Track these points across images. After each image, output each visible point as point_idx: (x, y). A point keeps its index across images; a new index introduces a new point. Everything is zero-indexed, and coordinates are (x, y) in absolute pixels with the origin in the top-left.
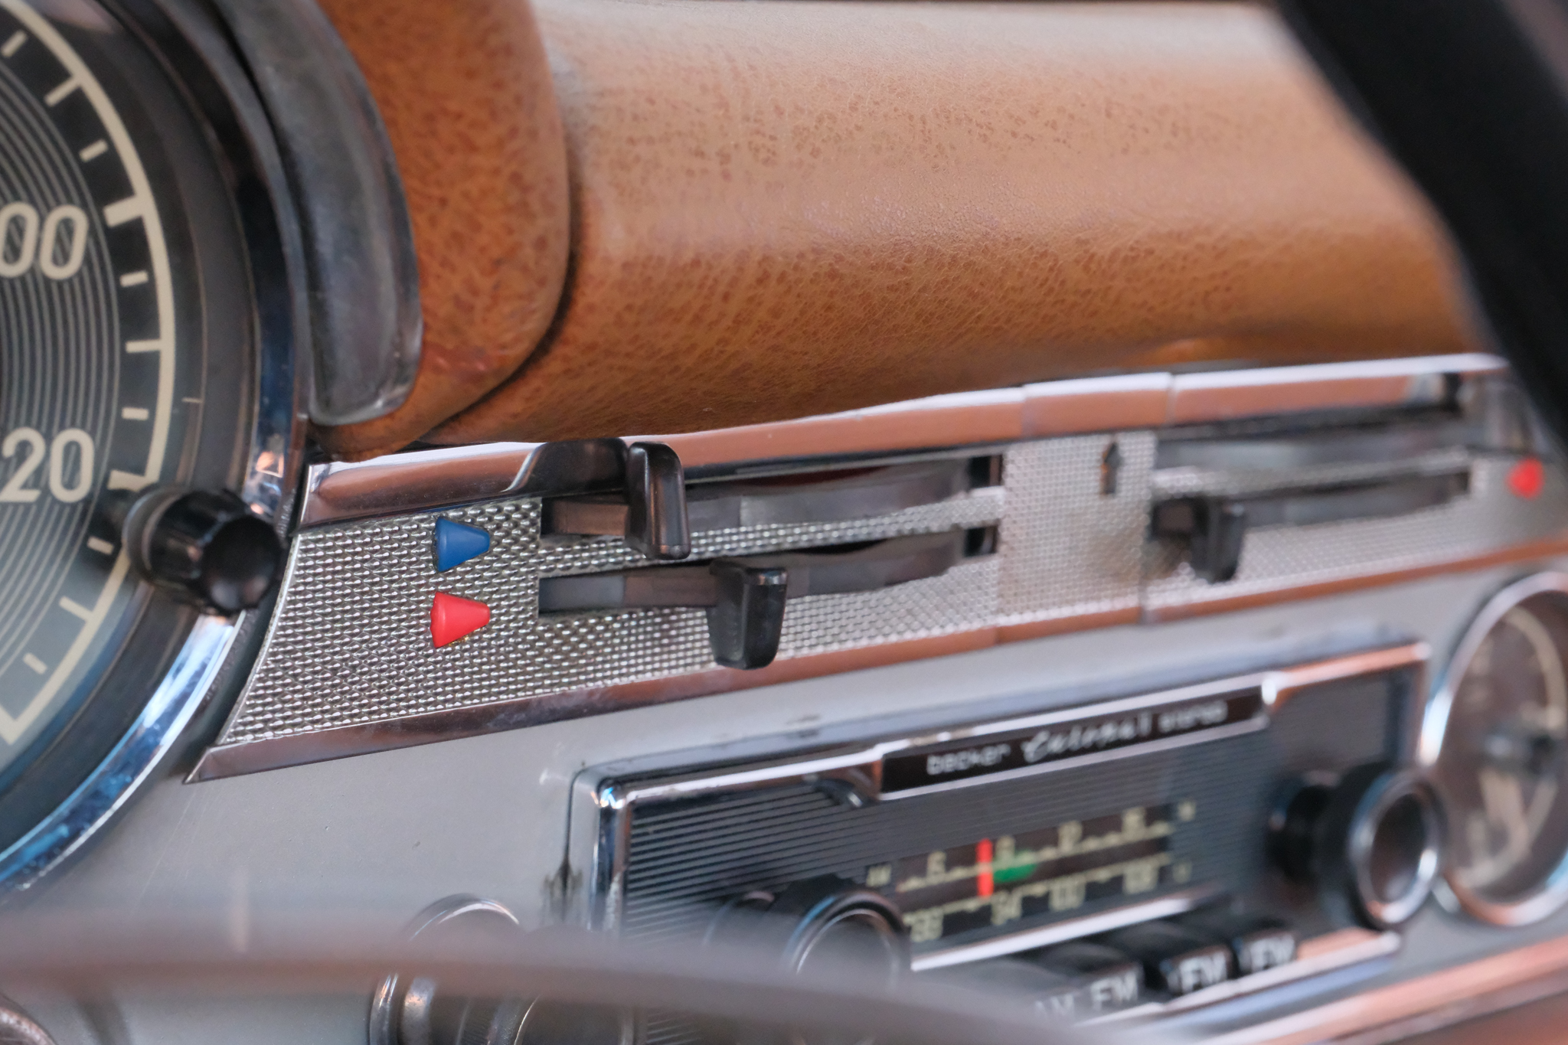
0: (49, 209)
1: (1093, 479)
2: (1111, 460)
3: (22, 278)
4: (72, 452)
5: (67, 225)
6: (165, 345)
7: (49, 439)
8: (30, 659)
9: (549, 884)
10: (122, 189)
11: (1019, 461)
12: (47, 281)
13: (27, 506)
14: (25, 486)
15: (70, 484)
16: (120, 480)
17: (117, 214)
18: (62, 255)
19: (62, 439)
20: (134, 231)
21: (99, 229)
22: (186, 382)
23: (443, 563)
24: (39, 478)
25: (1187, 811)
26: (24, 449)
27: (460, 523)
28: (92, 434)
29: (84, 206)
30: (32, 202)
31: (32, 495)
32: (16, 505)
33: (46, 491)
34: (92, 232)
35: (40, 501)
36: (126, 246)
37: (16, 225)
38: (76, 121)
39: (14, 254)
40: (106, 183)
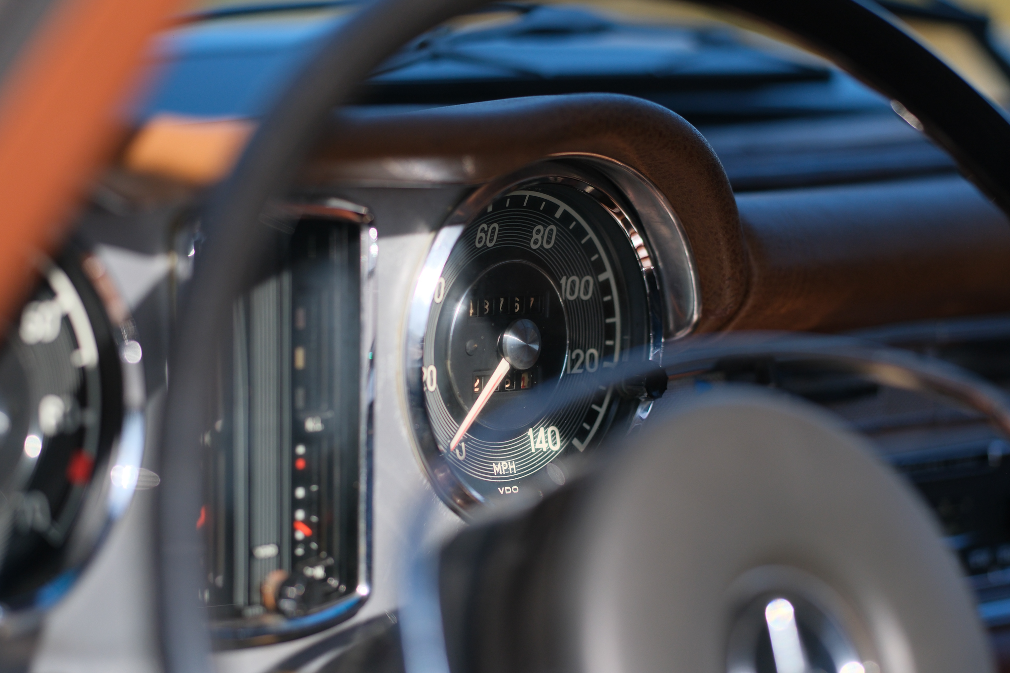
0: (582, 277)
3: (575, 300)
5: (587, 282)
6: (617, 320)
7: (585, 352)
8: (585, 425)
10: (603, 270)
12: (582, 300)
13: (580, 375)
14: (579, 368)
15: (592, 367)
16: (606, 365)
17: (602, 277)
18: (586, 293)
19: (589, 352)
20: (607, 281)
21: (597, 283)
22: (624, 331)
24: (582, 365)
26: (578, 356)
28: (597, 350)
29: (592, 276)
30: (578, 276)
31: (581, 371)
32: (577, 375)
33: (585, 370)
34: (595, 284)
35: (584, 373)
36: (605, 288)
37: (573, 282)
38: (590, 248)
39: (573, 292)
40: (598, 268)
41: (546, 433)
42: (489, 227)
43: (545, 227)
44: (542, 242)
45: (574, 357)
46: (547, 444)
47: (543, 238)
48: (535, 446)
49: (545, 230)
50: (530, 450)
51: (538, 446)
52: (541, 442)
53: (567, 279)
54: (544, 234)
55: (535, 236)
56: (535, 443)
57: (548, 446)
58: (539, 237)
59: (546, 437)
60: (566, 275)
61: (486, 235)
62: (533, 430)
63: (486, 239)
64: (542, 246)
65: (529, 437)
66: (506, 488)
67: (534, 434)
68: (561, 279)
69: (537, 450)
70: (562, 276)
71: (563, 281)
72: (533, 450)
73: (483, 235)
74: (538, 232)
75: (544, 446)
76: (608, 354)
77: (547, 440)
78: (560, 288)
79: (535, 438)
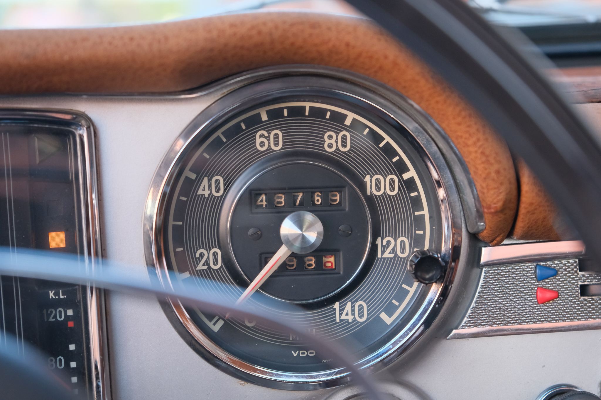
0: (387, 176)
3: (382, 195)
4: (402, 243)
5: (392, 180)
6: (426, 212)
7: (396, 240)
8: (394, 301)
10: (406, 169)
12: (389, 196)
13: (391, 259)
14: (390, 253)
15: (403, 252)
17: (406, 176)
18: (392, 189)
19: (399, 240)
20: (412, 180)
21: (401, 181)
23: (540, 278)
24: (393, 251)
26: (388, 243)
27: (545, 267)
28: (408, 238)
29: (396, 174)
30: (381, 174)
31: (392, 256)
32: (388, 258)
33: (396, 255)
35: (395, 257)
36: (410, 185)
37: (378, 181)
38: (389, 151)
39: (378, 189)
40: (401, 168)
41: (353, 307)
42: (269, 134)
43: (337, 134)
44: (337, 146)
45: (384, 243)
46: (353, 316)
47: (337, 142)
48: (340, 317)
49: (337, 136)
50: (335, 320)
51: (344, 317)
52: (347, 314)
53: (371, 177)
54: (337, 139)
55: (327, 141)
56: (341, 314)
57: (354, 317)
58: (333, 141)
59: (353, 310)
60: (369, 174)
61: (269, 140)
62: (340, 304)
63: (269, 143)
64: (337, 149)
65: (335, 309)
66: (301, 352)
67: (340, 307)
68: (364, 178)
69: (341, 320)
70: (366, 175)
71: (367, 178)
72: (338, 321)
73: (265, 140)
74: (330, 137)
75: (350, 318)
76: (418, 240)
77: (353, 314)
78: (362, 186)
79: (341, 310)
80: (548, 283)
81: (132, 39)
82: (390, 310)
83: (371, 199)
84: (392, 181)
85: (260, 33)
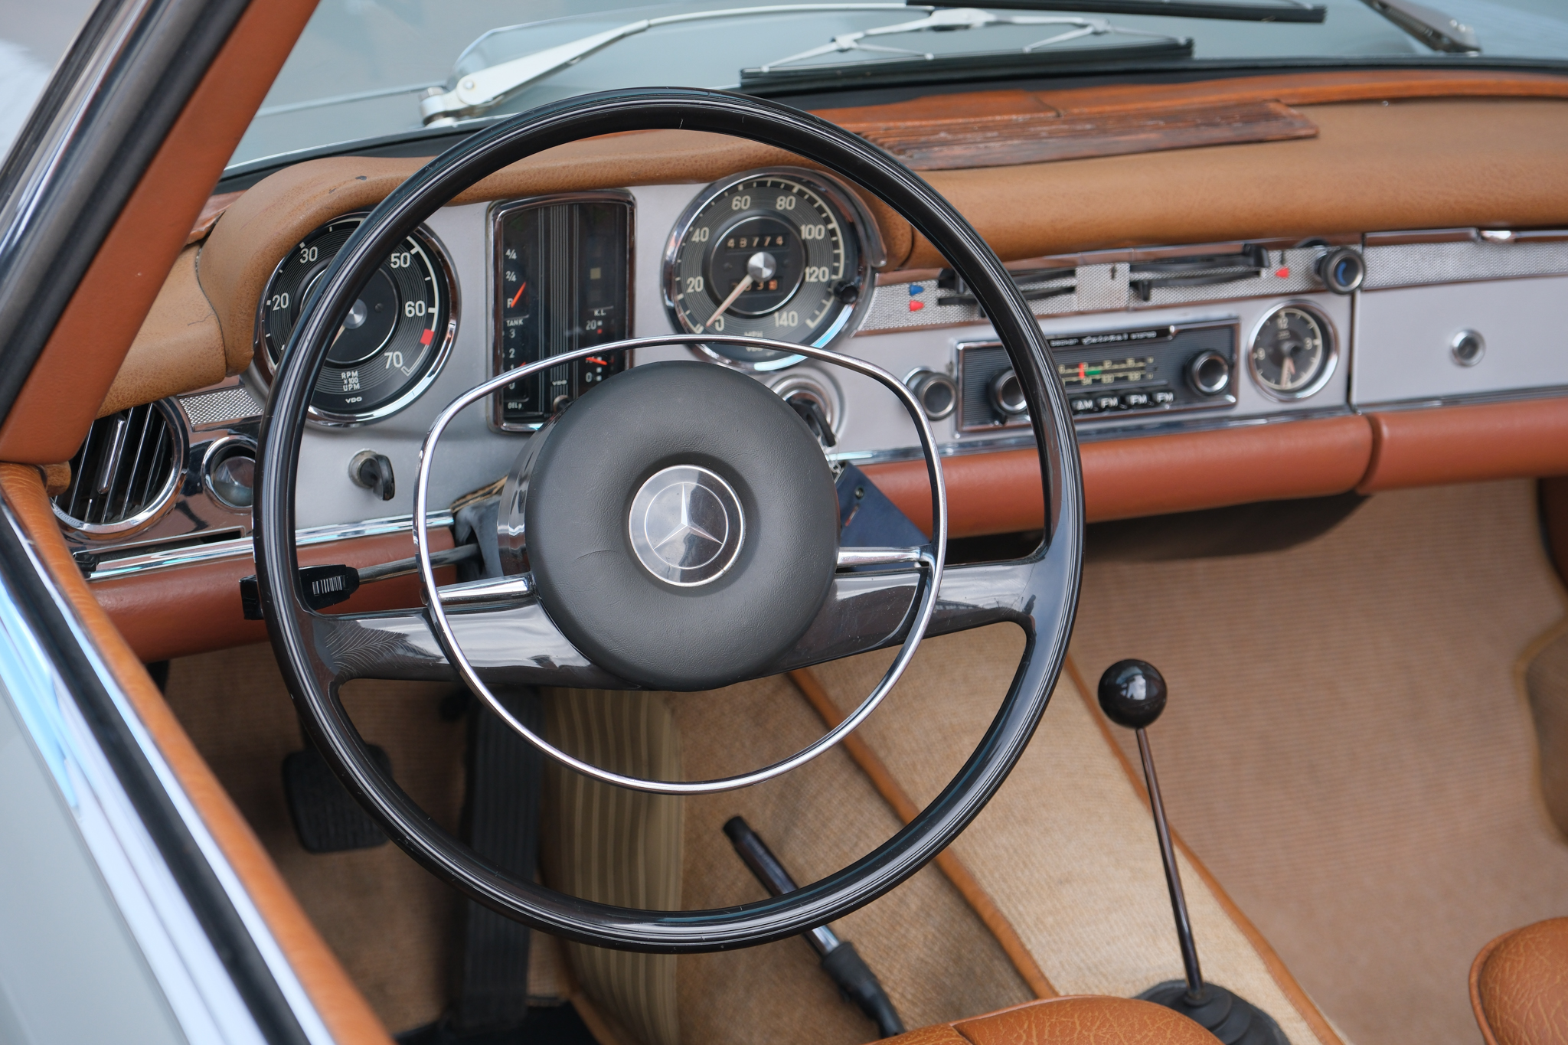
0: (817, 226)
1: (1109, 275)
2: (1113, 271)
3: (812, 238)
4: (824, 272)
6: (841, 251)
7: (819, 269)
8: (816, 312)
9: (947, 366)
10: (831, 222)
11: (1079, 271)
12: (817, 239)
13: (815, 282)
14: (815, 278)
15: (824, 278)
16: (834, 277)
17: (830, 226)
18: (820, 234)
19: (822, 269)
20: (834, 229)
21: (826, 229)
22: (847, 257)
23: (912, 293)
24: (817, 277)
25: (1151, 360)
26: (814, 271)
27: (916, 286)
28: (828, 268)
29: (824, 225)
30: (813, 225)
31: (816, 280)
32: (813, 282)
33: (819, 280)
36: (833, 233)
37: (810, 230)
38: (821, 210)
39: (810, 234)
40: (827, 221)
41: (788, 317)
42: (742, 198)
43: (786, 198)
44: (785, 206)
45: (812, 271)
47: (785, 203)
48: (779, 323)
49: (786, 200)
50: (775, 326)
51: (781, 323)
52: (784, 321)
53: (806, 227)
55: (779, 202)
56: (779, 321)
57: (789, 323)
58: (783, 203)
60: (804, 224)
61: (741, 203)
64: (785, 208)
65: (775, 319)
67: (779, 316)
68: (801, 227)
69: (780, 326)
70: (802, 225)
71: (803, 228)
72: (777, 326)
73: (738, 203)
74: (781, 200)
75: (785, 323)
76: (835, 271)
77: (788, 320)
78: (799, 232)
79: (780, 318)
80: (918, 298)
81: (696, 161)
82: (813, 317)
83: (804, 242)
84: (820, 230)
85: (771, 155)
